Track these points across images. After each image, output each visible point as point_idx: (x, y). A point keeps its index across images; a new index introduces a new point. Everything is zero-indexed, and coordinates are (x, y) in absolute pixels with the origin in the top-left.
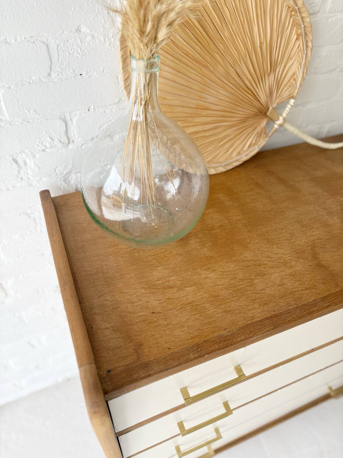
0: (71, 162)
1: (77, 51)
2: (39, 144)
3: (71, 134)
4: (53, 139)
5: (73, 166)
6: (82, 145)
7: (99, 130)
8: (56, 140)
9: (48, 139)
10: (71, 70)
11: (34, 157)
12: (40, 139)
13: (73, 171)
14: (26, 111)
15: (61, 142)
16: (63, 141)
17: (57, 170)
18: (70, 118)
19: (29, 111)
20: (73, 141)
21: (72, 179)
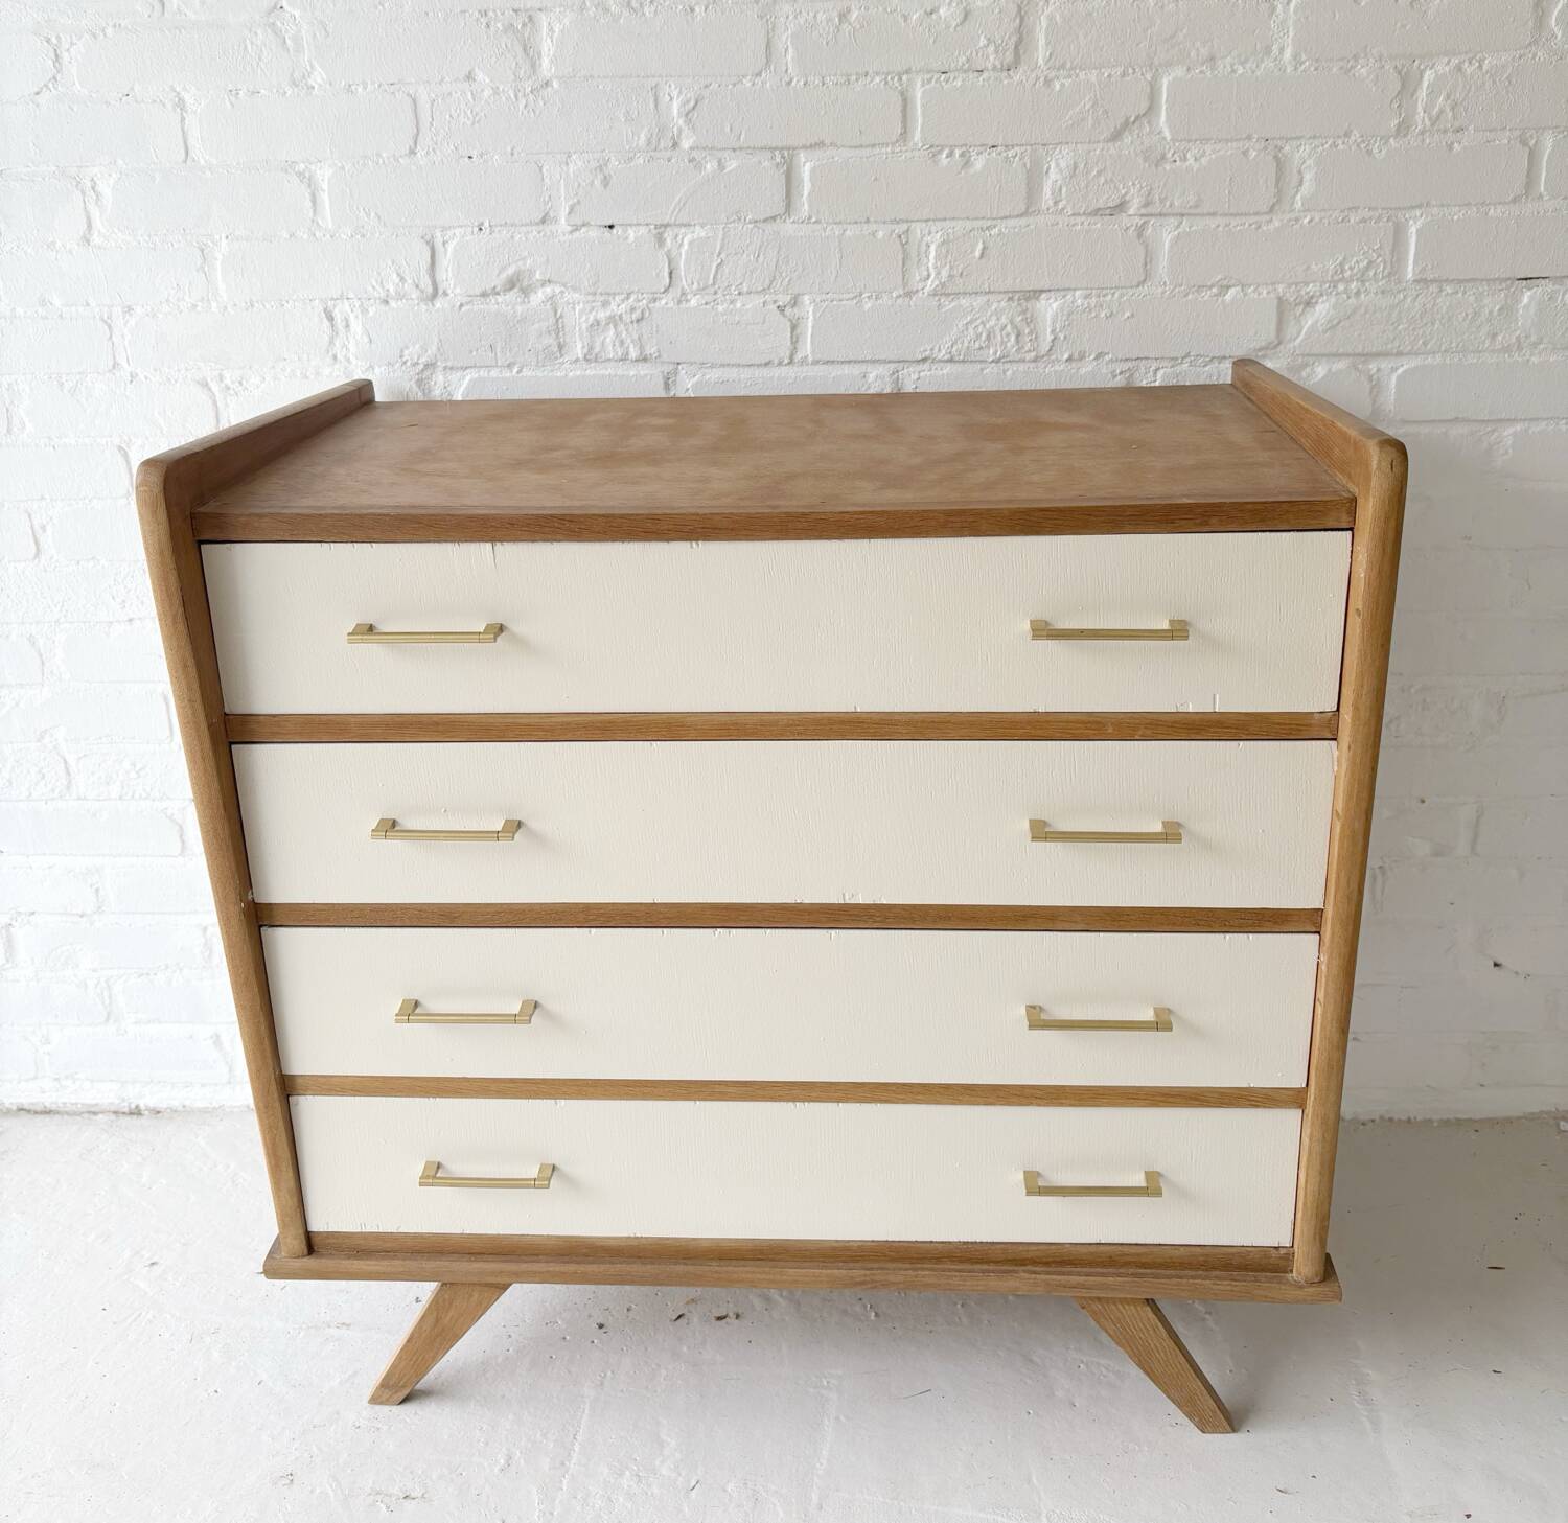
0: (436, 340)
1: (465, 112)
2: (374, 284)
3: (441, 275)
4: (402, 279)
5: (439, 350)
6: (461, 305)
7: (498, 275)
8: (410, 282)
9: (395, 276)
10: (452, 147)
11: (365, 311)
12: (379, 274)
13: (439, 363)
14: (362, 213)
15: (417, 287)
16: (422, 286)
17: (406, 352)
18: (442, 240)
19: (368, 215)
20: (445, 294)
21: (435, 383)
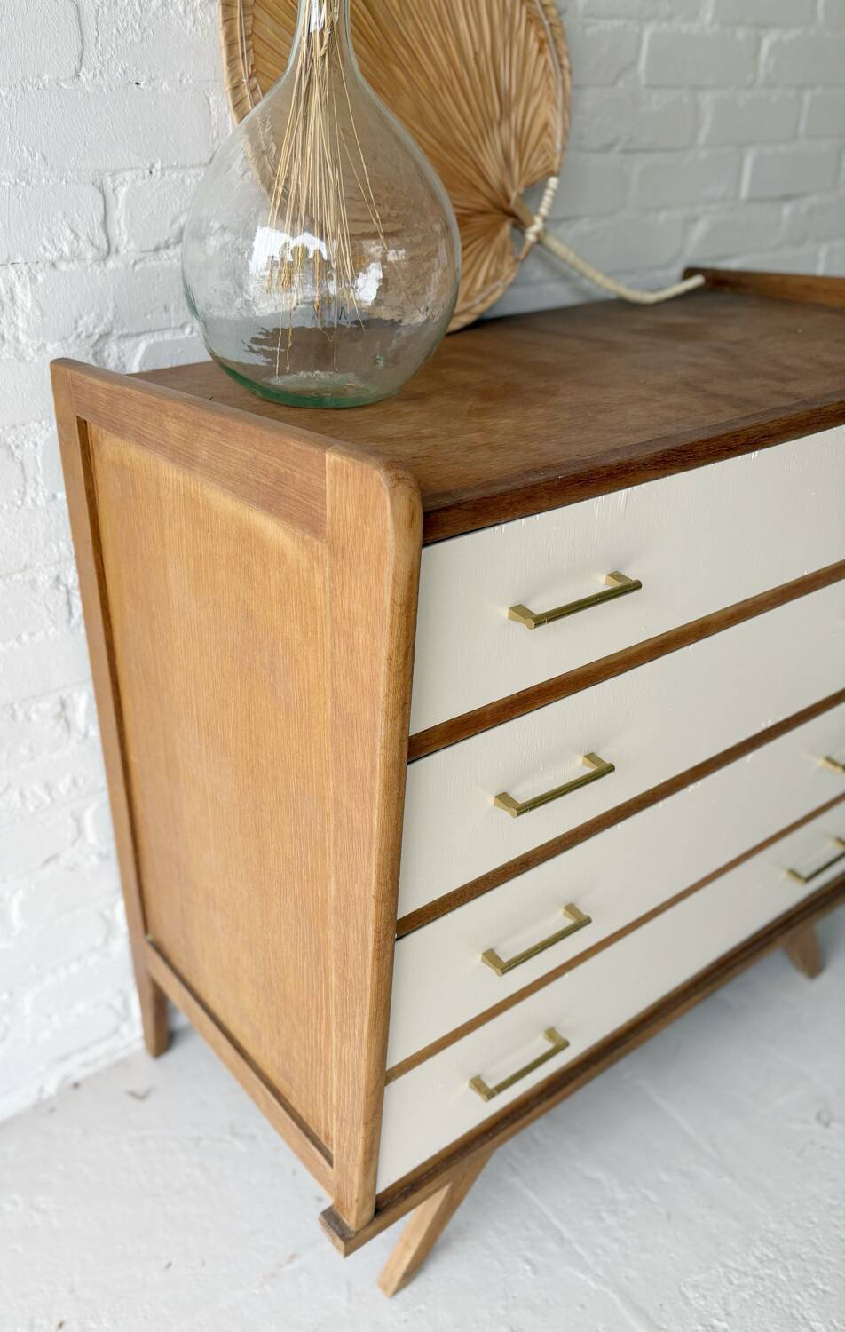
0: (111, 304)
1: (133, 28)
2: (46, 244)
3: (114, 230)
4: (76, 236)
5: (115, 316)
6: (135, 263)
7: (171, 225)
8: (84, 237)
9: (68, 232)
10: (120, 70)
11: (33, 279)
12: (49, 230)
13: (115, 332)
14: (26, 154)
15: (93, 244)
16: (97, 242)
17: (81, 323)
18: (112, 187)
19: (33, 156)
20: (117, 251)
21: (109, 355)
